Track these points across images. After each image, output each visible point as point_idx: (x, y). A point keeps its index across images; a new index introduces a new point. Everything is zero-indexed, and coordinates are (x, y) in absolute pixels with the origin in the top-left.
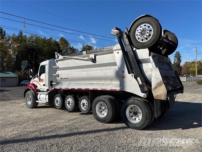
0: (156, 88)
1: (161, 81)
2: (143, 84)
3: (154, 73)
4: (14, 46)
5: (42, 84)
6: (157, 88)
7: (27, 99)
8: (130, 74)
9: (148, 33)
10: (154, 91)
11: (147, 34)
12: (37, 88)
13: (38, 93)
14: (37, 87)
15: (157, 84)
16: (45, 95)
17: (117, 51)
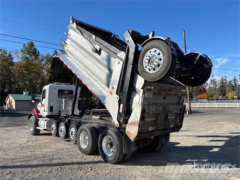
0: (131, 124)
1: (137, 122)
2: (122, 114)
3: (136, 109)
4: (48, 67)
5: (43, 109)
6: (132, 126)
7: (31, 125)
8: (117, 95)
9: (156, 62)
10: (128, 126)
11: (156, 64)
12: (39, 114)
13: (39, 119)
14: (40, 112)
15: (133, 121)
16: (43, 121)
17: (119, 60)
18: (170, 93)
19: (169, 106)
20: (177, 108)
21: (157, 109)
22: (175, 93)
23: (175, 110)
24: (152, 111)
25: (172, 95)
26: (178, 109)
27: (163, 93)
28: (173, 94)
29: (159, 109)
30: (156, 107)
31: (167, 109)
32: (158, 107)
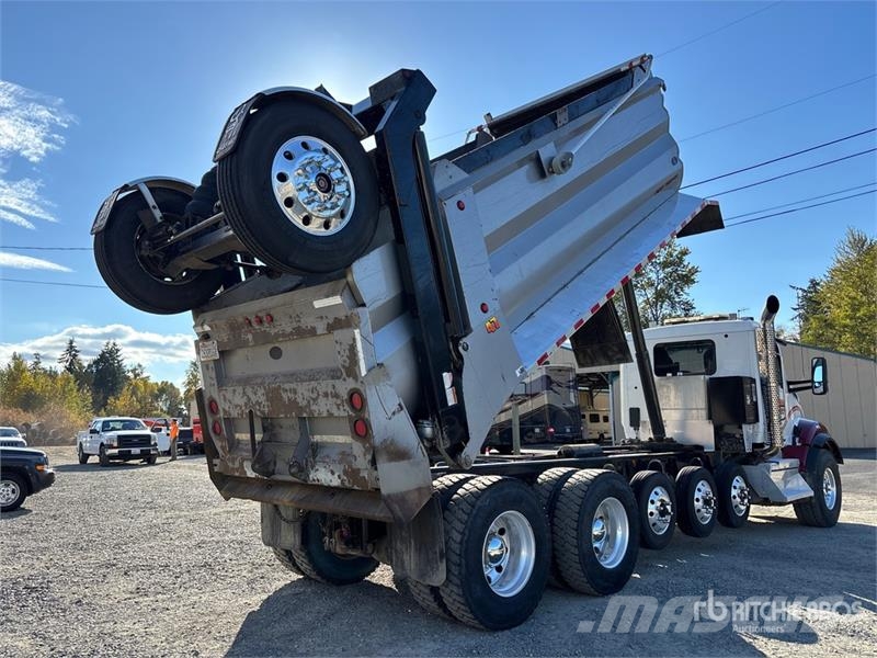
18: (273, 331)
19: (287, 386)
20: (330, 390)
21: (249, 399)
22: (295, 325)
23: (322, 400)
24: (236, 406)
25: (284, 335)
26: (336, 396)
27: (250, 337)
28: (289, 330)
29: (254, 399)
30: (244, 393)
31: (284, 396)
32: (249, 391)
